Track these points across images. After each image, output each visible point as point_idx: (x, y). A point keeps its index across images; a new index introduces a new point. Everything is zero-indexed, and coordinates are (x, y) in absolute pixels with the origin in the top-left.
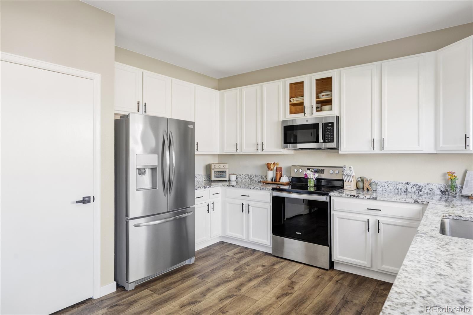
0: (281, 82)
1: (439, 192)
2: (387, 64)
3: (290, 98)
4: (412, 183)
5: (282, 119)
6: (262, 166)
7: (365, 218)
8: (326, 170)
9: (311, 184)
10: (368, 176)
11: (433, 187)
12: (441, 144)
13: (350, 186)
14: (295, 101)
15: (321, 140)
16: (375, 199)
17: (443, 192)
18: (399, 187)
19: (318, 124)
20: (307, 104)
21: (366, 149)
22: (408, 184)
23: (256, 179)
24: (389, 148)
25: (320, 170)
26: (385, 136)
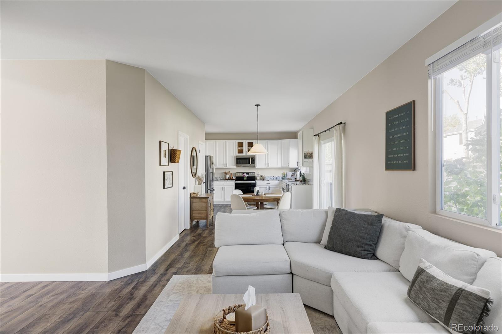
0: (234, 141)
1: (281, 178)
2: (270, 141)
3: (238, 147)
4: (275, 176)
5: (235, 155)
6: (222, 173)
7: (266, 186)
8: (249, 173)
9: (246, 179)
10: (263, 175)
11: (280, 177)
12: (283, 165)
13: (258, 178)
14: (240, 148)
15: (251, 163)
16: (268, 181)
17: (282, 178)
18: (271, 178)
19: (249, 158)
20: (244, 150)
21: (263, 166)
22: (274, 177)
23: (220, 179)
24: (270, 166)
25: (248, 174)
26: (269, 162)
